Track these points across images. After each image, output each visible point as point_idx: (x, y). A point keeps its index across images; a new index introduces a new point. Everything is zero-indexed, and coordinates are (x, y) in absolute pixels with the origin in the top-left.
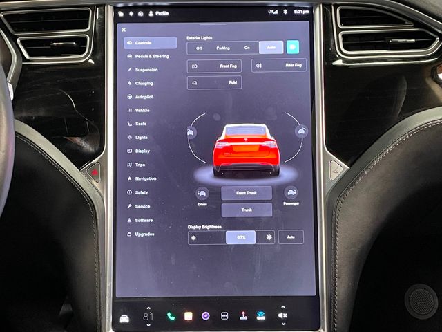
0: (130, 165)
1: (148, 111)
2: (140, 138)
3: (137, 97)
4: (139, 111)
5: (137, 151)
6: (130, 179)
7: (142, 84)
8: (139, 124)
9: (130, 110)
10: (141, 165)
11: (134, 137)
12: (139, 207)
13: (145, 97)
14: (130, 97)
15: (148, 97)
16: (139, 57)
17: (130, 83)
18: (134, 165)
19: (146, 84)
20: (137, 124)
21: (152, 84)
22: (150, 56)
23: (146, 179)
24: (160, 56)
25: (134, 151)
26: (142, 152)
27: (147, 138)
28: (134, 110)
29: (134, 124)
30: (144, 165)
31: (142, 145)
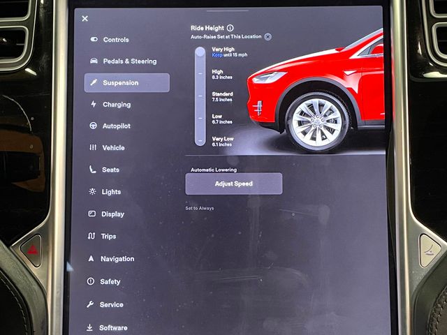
0: (92, 236)
1: (123, 148)
2: (110, 193)
3: (105, 126)
4: (108, 148)
5: (105, 214)
6: (91, 259)
7: (113, 105)
8: (108, 170)
9: (93, 147)
10: (110, 237)
11: (99, 192)
12: (106, 305)
13: (118, 127)
14: (93, 126)
15: (123, 126)
16: (109, 62)
17: (94, 104)
18: (98, 237)
19: (120, 106)
20: (105, 170)
21: (129, 106)
22: (127, 61)
23: (117, 260)
24: (143, 62)
25: (99, 214)
26: (112, 215)
27: (119, 192)
28: (100, 148)
29: (99, 171)
30: (115, 237)
31: (112, 204)
